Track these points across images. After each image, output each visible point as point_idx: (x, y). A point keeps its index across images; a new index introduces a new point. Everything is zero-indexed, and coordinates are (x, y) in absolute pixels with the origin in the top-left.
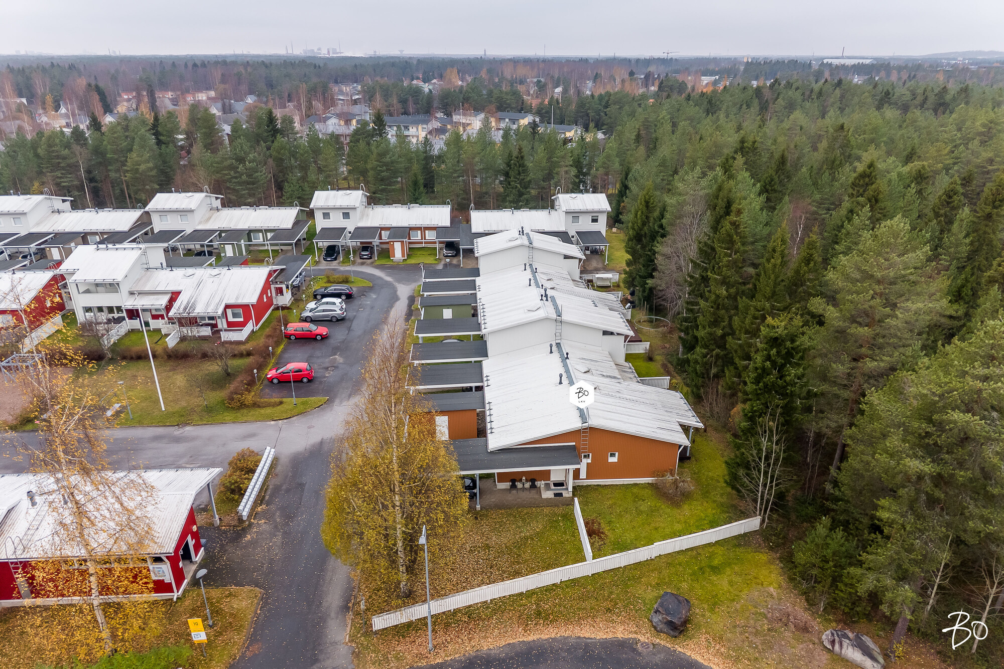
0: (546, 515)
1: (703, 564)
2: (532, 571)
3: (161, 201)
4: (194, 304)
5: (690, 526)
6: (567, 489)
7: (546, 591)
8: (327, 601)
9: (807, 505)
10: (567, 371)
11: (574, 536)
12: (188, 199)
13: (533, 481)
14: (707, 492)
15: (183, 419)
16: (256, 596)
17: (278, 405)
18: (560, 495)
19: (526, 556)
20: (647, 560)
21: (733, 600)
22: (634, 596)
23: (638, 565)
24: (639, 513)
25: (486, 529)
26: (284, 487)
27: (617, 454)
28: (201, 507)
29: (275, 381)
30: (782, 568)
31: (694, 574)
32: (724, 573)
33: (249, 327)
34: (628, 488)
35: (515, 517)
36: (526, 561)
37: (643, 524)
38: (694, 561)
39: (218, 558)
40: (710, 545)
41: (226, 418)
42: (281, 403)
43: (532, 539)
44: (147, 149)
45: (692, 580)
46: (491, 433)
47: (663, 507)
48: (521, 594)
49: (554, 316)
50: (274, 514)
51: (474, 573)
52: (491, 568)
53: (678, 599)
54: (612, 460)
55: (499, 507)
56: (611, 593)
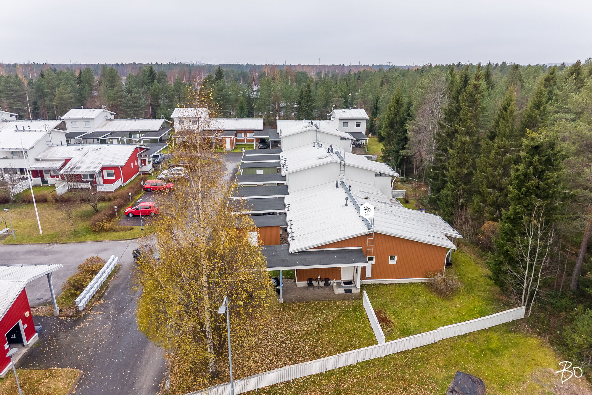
0: (339, 307)
1: (483, 348)
2: (330, 353)
3: (73, 113)
4: (79, 166)
5: (463, 315)
6: (355, 286)
7: (344, 371)
8: (140, 382)
9: (559, 298)
10: (351, 197)
11: (365, 324)
12: (91, 112)
13: (327, 280)
14: (470, 289)
15: (54, 239)
16: (75, 377)
17: (129, 230)
18: (350, 291)
19: (324, 341)
20: (432, 344)
21: (519, 380)
22: (426, 376)
23: (424, 348)
24: (419, 305)
25: (288, 318)
26: (122, 286)
27: (396, 257)
28: (48, 301)
29: (131, 215)
30: (555, 351)
31: (476, 356)
32: (504, 355)
33: (119, 183)
34: (405, 286)
35: (313, 309)
36: (324, 345)
37: (422, 313)
38: (473, 344)
39: (50, 343)
40: (484, 331)
41: (88, 238)
42: (132, 229)
43: (328, 326)
44: (70, 86)
45: (476, 362)
46: (292, 240)
47: (437, 300)
48: (321, 374)
49: (339, 161)
50: (109, 307)
51: (278, 356)
52: (293, 351)
53: (471, 379)
54: (391, 262)
55: (299, 300)
56: (404, 373)
